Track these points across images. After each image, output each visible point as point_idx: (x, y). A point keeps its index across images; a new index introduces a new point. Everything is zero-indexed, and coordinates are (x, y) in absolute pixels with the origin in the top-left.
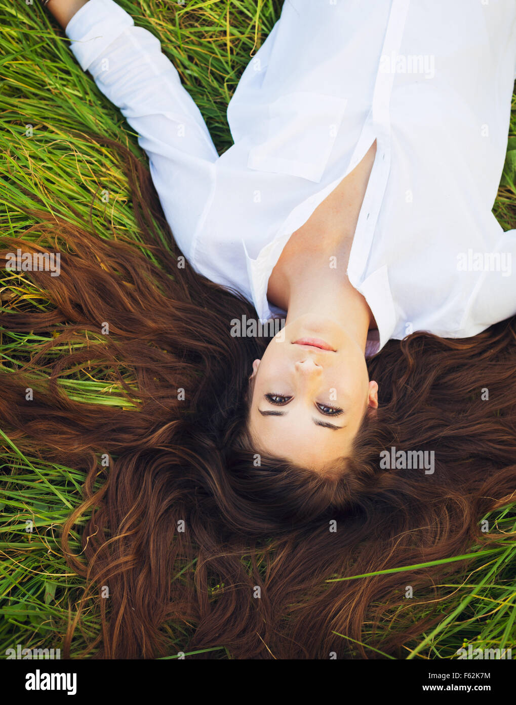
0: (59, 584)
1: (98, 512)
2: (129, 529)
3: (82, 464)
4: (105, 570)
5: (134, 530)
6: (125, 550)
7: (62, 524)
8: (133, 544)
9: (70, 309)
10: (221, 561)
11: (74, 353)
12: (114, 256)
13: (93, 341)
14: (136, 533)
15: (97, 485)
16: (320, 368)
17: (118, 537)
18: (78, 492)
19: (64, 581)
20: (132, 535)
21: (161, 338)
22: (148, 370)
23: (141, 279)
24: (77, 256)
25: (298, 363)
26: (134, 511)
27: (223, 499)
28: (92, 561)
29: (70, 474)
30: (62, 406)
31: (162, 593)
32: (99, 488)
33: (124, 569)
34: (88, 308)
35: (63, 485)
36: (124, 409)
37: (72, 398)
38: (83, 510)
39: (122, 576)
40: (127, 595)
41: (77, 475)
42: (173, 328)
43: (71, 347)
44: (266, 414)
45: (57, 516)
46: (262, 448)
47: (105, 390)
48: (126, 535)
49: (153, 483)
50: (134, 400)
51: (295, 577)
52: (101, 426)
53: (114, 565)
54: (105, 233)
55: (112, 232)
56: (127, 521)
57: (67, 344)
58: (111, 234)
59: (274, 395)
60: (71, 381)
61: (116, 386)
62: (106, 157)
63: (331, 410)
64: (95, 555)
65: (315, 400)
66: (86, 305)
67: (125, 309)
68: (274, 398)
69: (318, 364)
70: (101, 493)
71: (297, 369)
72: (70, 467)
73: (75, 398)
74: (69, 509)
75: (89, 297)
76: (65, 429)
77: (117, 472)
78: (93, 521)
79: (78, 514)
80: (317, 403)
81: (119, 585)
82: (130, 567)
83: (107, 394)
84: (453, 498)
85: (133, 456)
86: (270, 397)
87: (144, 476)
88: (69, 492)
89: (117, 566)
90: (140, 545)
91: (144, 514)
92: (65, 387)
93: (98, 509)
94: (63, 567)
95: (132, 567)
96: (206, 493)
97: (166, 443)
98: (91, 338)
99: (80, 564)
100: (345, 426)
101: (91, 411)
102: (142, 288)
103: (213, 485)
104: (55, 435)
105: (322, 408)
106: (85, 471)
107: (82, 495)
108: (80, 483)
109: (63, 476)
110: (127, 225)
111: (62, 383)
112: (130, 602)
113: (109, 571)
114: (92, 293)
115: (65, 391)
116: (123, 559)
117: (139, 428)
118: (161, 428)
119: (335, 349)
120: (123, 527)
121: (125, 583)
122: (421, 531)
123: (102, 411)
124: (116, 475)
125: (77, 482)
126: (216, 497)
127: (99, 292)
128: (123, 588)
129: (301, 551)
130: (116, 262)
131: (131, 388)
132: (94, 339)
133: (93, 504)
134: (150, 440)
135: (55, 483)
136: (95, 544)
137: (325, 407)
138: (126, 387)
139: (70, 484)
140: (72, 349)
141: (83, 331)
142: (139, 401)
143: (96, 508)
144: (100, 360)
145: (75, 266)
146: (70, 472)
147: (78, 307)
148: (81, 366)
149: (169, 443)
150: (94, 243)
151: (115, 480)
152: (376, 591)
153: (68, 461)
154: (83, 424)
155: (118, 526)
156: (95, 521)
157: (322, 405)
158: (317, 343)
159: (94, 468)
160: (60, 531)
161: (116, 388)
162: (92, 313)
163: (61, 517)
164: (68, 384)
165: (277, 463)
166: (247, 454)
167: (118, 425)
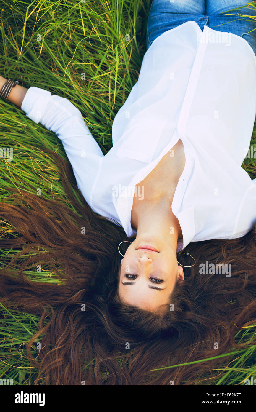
0: (27, 372)
1: (45, 337)
2: (61, 345)
3: (38, 313)
4: (49, 365)
5: (63, 345)
6: (59, 355)
7: (27, 343)
8: (63, 352)
9: (29, 236)
10: (107, 361)
11: (32, 257)
12: (52, 208)
13: (41, 251)
14: (64, 347)
15: (45, 322)
16: (151, 260)
17: (55, 349)
18: (36, 326)
19: (29, 371)
20: (63, 348)
21: (76, 248)
22: (70, 265)
23: (65, 219)
24: (33, 209)
25: (139, 258)
26: (64, 335)
27: (109, 328)
28: (42, 361)
29: (32, 318)
30: (27, 284)
31: (77, 376)
32: (46, 324)
33: (58, 365)
34: (38, 235)
35: (29, 323)
36: (58, 284)
37: (31, 280)
38: (38, 335)
39: (57, 369)
40: (60, 378)
41: (35, 318)
42: (82, 243)
43: (31, 255)
44: (125, 284)
45: (25, 339)
46: (124, 302)
47: (48, 275)
48: (59, 348)
49: (73, 321)
50: (63, 280)
51: (144, 368)
52: (47, 293)
53: (53, 363)
54: (47, 196)
55: (51, 196)
56: (60, 341)
57: (28, 254)
58: (51, 197)
59: (129, 275)
60: (31, 272)
61: (53, 273)
62: (48, 158)
63: (158, 281)
64: (44, 358)
65: (149, 276)
66: (37, 233)
67: (57, 235)
68: (129, 276)
69: (149, 258)
70: (47, 326)
71: (139, 261)
72: (32, 314)
73: (33, 280)
74: (31, 335)
75: (38, 229)
76: (29, 295)
77: (55, 316)
78: (43, 341)
79: (36, 337)
80: (150, 278)
81: (56, 373)
82: (61, 364)
83: (49, 277)
84: (222, 325)
85: (63, 308)
86: (127, 276)
87: (69, 318)
88: (32, 326)
89: (55, 364)
90: (66, 353)
91: (68, 337)
92: (27, 275)
93: (46, 335)
94: (28, 364)
95: (62, 364)
96: (101, 325)
97: (80, 301)
98: (41, 250)
99: (37, 362)
100: (165, 288)
101: (41, 286)
102: (66, 224)
103: (104, 321)
104: (24, 299)
105: (153, 280)
106: (39, 316)
107: (38, 328)
108: (37, 322)
109: (28, 319)
110: (59, 192)
111: (25, 273)
112: (61, 381)
113: (50, 366)
114: (40, 227)
115: (28, 277)
116: (57, 360)
117: (67, 293)
118: (77, 293)
119: (158, 251)
120: (58, 344)
121: (59, 372)
122: (206, 343)
123: (46, 286)
124: (55, 318)
125: (35, 321)
126: (105, 327)
127: (44, 227)
128: (57, 374)
129: (146, 355)
130: (53, 211)
131: (61, 274)
132: (42, 250)
133: (43, 332)
134: (71, 299)
135: (25, 322)
136: (44, 353)
137: (155, 279)
138: (58, 273)
139: (32, 322)
140: (31, 256)
141: (37, 247)
142: (65, 280)
143: (44, 334)
144: (45, 261)
145: (31, 215)
146: (32, 317)
147: (33, 234)
148: (36, 264)
149: (81, 300)
150: (41, 202)
151: (54, 321)
152: (184, 375)
153: (31, 311)
154: (38, 292)
155: (56, 343)
156: (44, 341)
157: (153, 278)
158: (149, 248)
159: (44, 314)
160: (27, 346)
161: (53, 274)
162: (40, 237)
163: (27, 339)
164: (29, 274)
165: (132, 308)
166: (118, 305)
167: (56, 292)
